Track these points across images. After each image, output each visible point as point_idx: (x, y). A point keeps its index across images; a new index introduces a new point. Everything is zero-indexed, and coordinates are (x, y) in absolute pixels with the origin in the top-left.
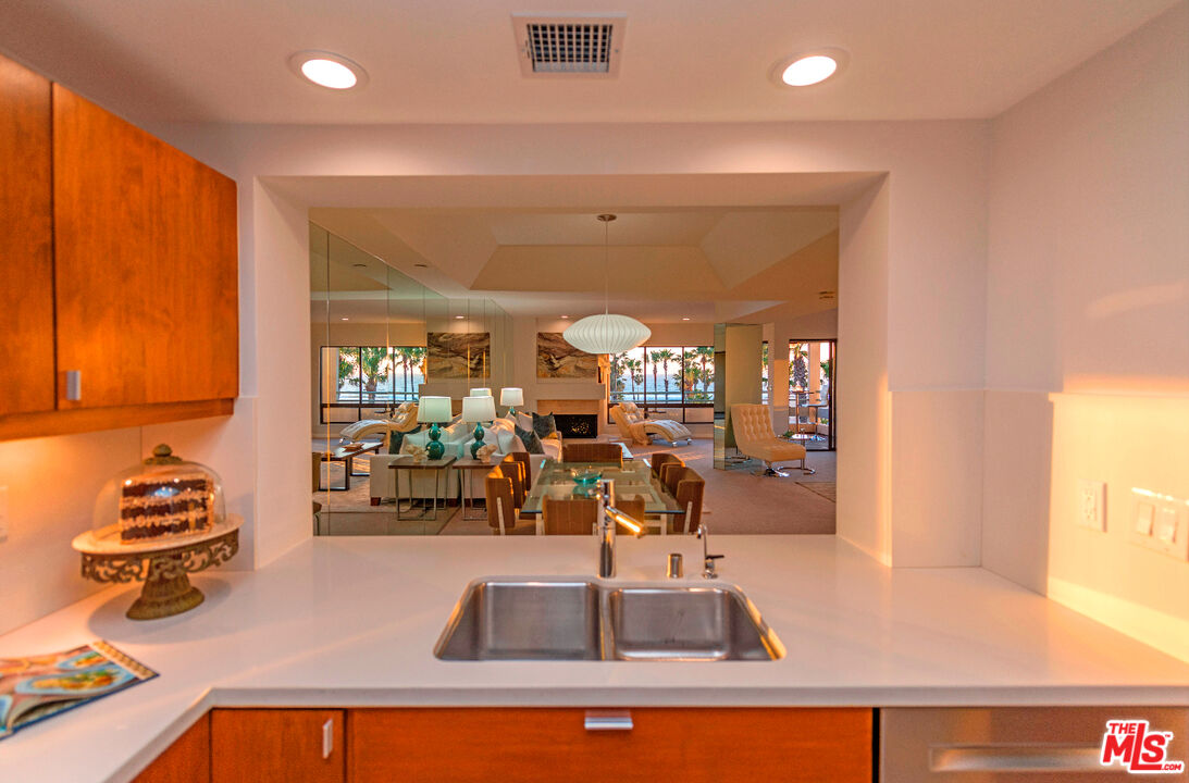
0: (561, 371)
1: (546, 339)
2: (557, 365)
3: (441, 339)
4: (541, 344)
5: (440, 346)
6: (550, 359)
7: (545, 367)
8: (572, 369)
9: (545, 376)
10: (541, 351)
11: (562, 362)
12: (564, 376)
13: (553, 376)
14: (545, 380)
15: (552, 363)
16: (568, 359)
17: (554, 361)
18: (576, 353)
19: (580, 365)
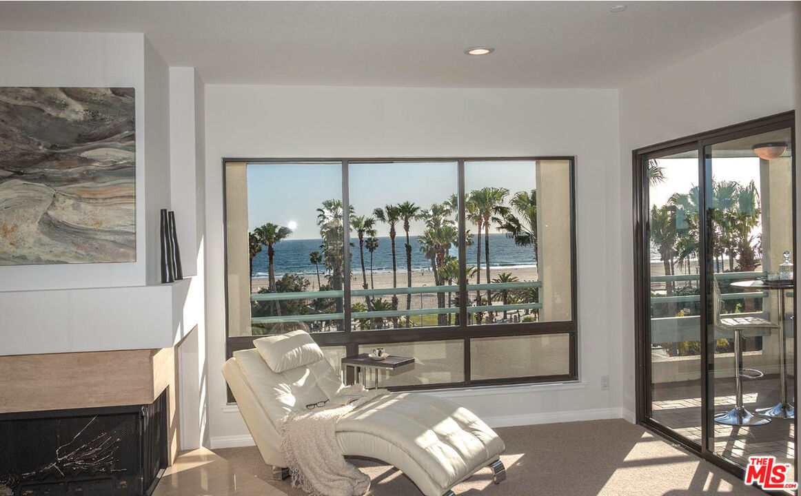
8: (30, 228)
18: (50, 170)
19: (67, 213)
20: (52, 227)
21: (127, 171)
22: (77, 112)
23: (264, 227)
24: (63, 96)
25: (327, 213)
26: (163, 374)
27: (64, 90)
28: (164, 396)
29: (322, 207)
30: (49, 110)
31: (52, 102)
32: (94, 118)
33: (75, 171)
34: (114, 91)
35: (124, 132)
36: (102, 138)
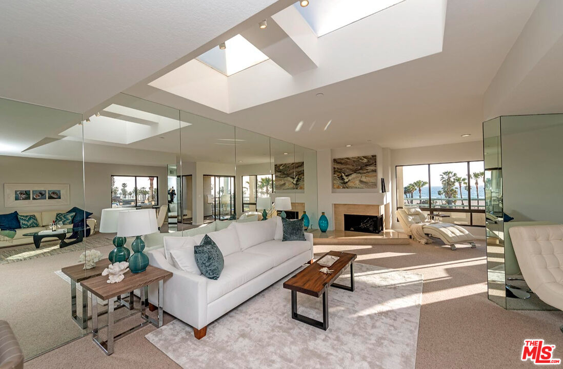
0: (350, 184)
1: (338, 163)
2: (346, 180)
3: (281, 168)
4: (335, 166)
5: (280, 172)
6: (342, 176)
7: (339, 182)
8: (357, 182)
9: (338, 187)
10: (335, 171)
11: (350, 178)
12: (352, 188)
13: (344, 188)
14: (338, 190)
15: (343, 179)
16: (354, 175)
17: (345, 177)
18: (361, 171)
19: (364, 179)
20: (361, 182)
21: (375, 171)
22: (365, 160)
23: (417, 182)
24: (363, 158)
25: (444, 176)
26: (382, 211)
27: (363, 157)
28: (382, 215)
29: (443, 174)
30: (361, 161)
31: (361, 159)
32: (369, 161)
33: (365, 171)
34: (372, 156)
35: (375, 164)
36: (370, 165)
